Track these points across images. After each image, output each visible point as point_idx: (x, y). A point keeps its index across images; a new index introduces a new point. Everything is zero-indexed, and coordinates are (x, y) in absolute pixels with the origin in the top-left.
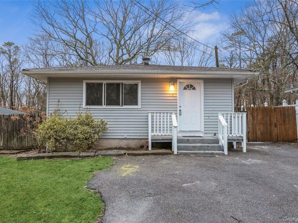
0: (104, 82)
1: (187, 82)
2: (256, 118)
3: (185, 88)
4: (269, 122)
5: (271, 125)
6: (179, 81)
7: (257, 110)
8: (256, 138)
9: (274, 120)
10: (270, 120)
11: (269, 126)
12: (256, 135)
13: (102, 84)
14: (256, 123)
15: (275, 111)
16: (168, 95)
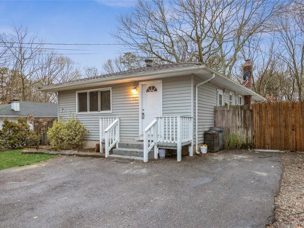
0: (88, 91)
1: (149, 84)
2: (264, 118)
3: (148, 91)
4: (284, 124)
5: (286, 127)
6: (141, 83)
7: (266, 107)
8: (264, 144)
9: (291, 121)
10: (285, 121)
11: (283, 129)
12: (264, 140)
13: (86, 93)
14: (265, 125)
15: (293, 107)
16: (132, 99)
